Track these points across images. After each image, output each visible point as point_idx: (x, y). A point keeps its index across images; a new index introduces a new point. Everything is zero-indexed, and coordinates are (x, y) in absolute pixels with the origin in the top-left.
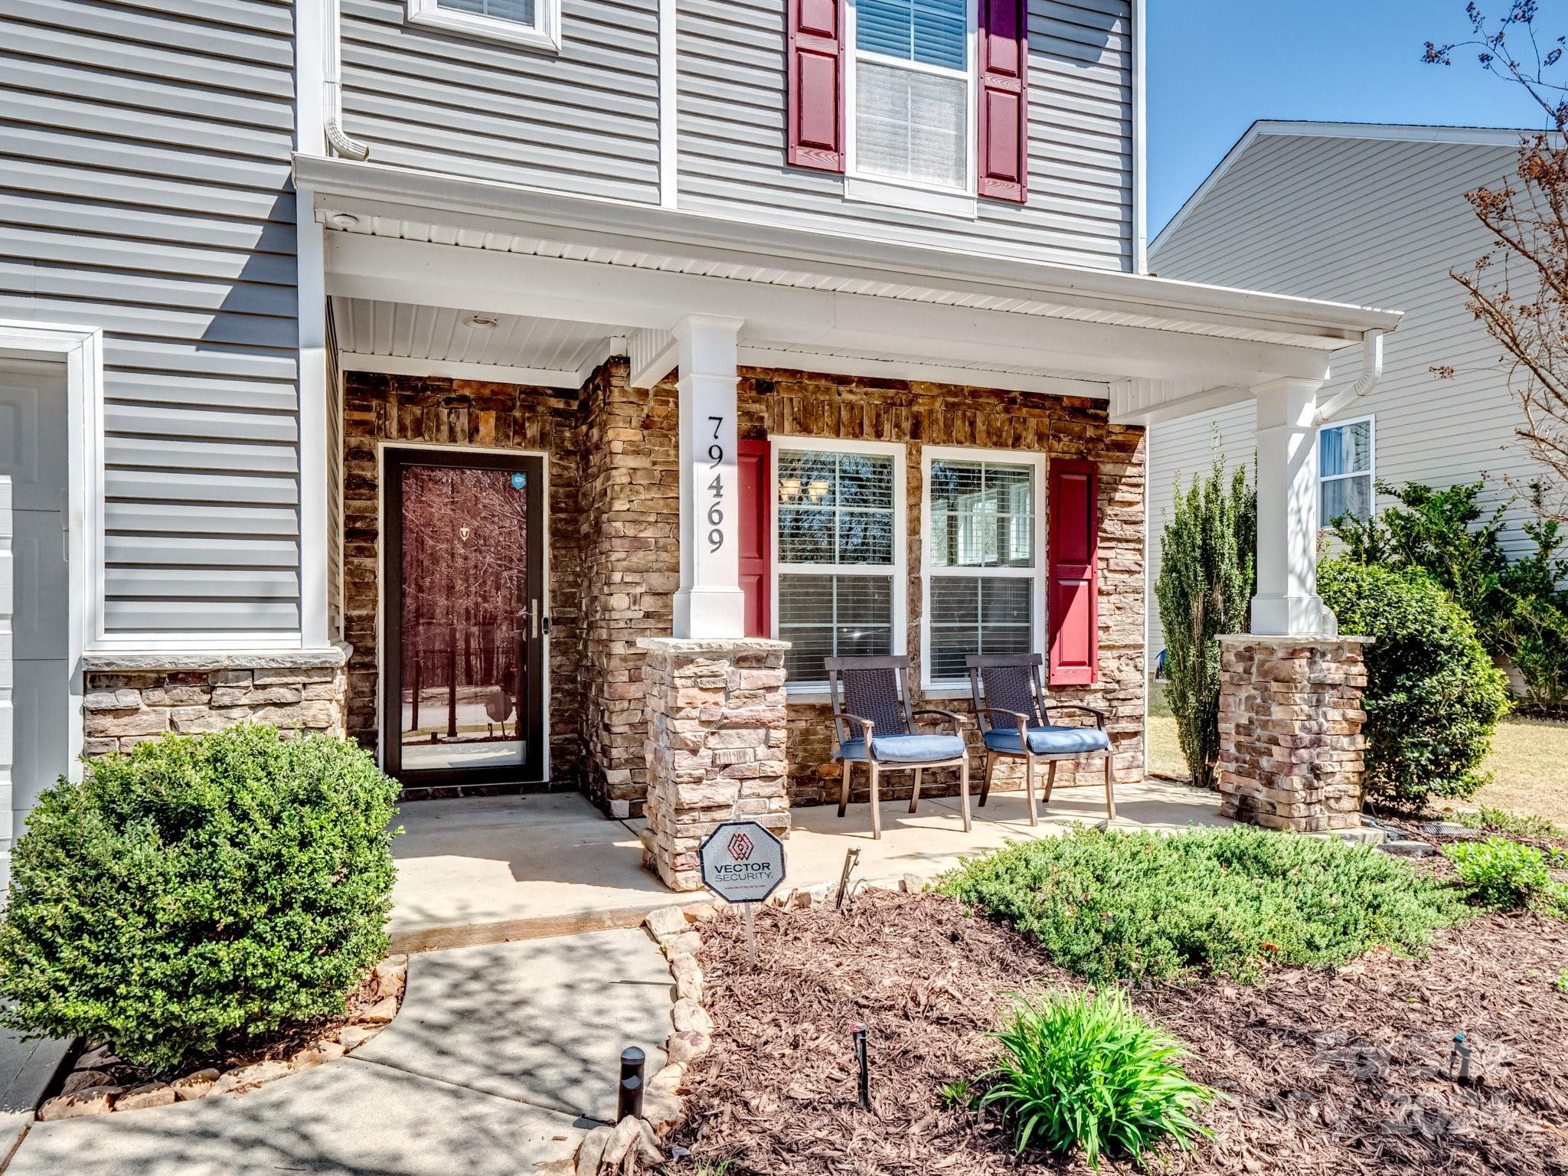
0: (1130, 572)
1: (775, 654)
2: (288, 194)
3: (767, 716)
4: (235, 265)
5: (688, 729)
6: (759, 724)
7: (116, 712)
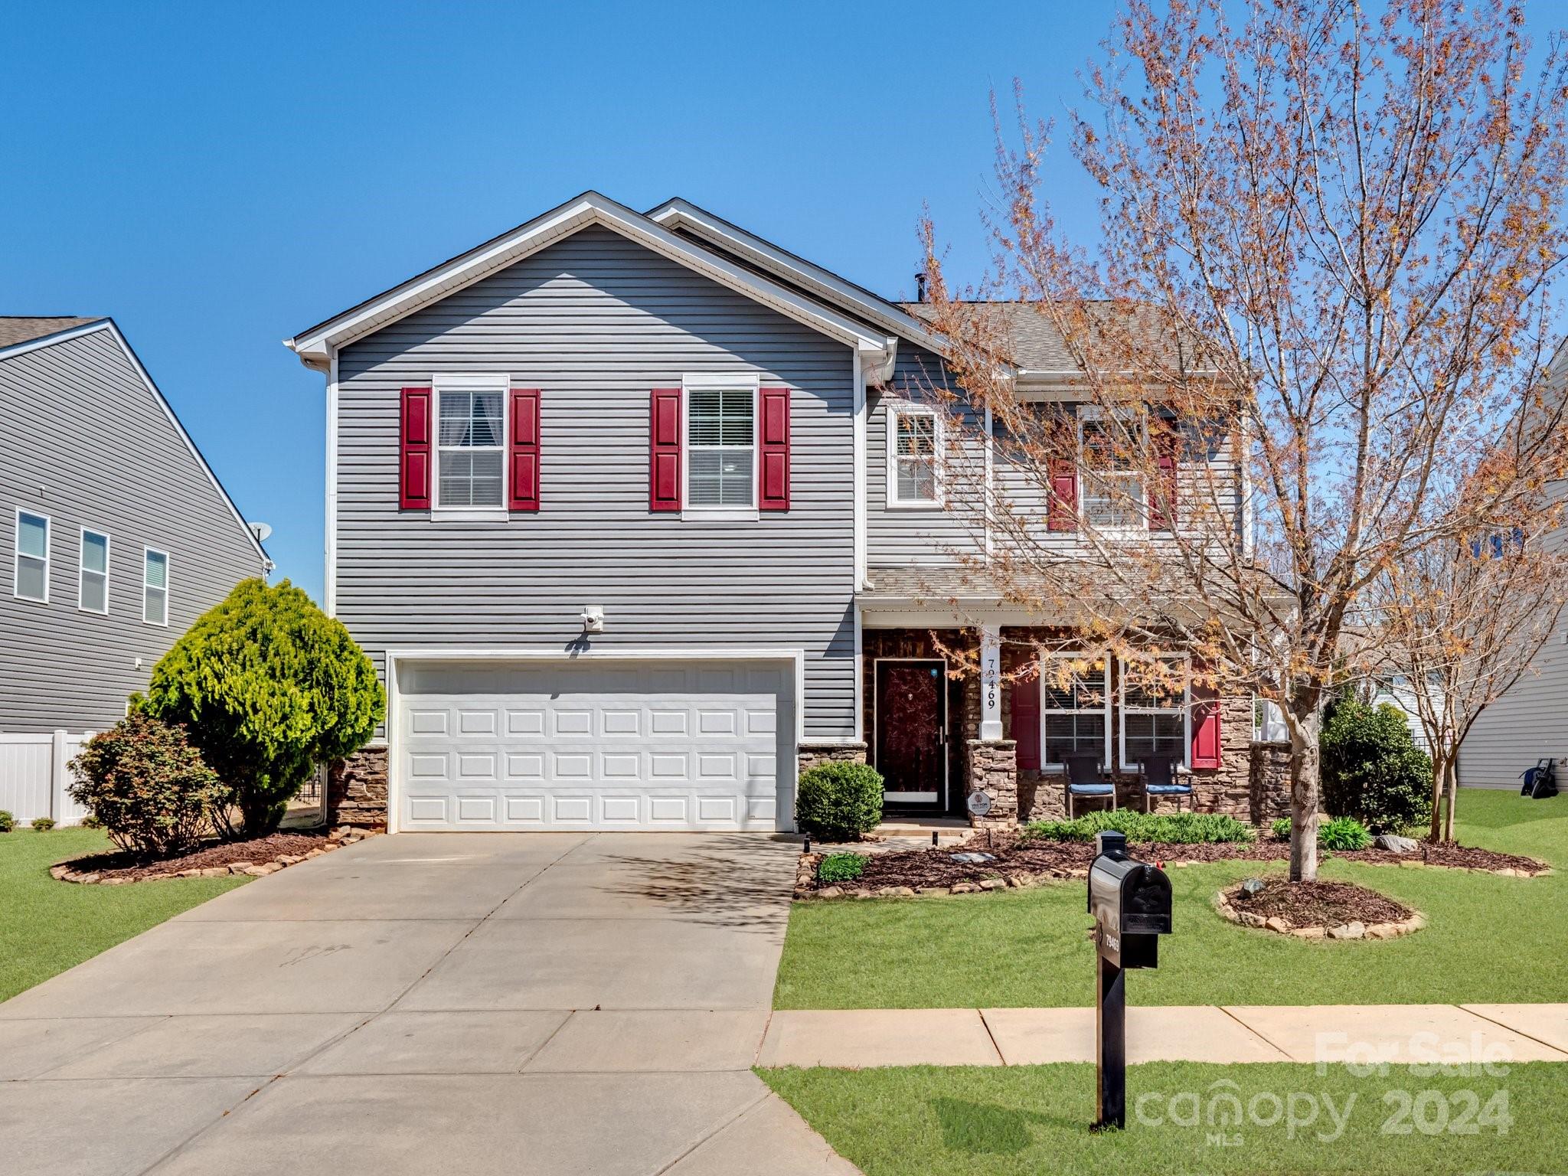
0: (1244, 711)
1: (1012, 745)
2: (852, 604)
3: (1008, 768)
4: (836, 627)
5: (978, 771)
6: (1005, 770)
7: (807, 760)
